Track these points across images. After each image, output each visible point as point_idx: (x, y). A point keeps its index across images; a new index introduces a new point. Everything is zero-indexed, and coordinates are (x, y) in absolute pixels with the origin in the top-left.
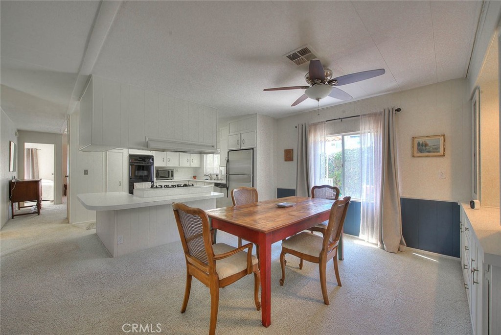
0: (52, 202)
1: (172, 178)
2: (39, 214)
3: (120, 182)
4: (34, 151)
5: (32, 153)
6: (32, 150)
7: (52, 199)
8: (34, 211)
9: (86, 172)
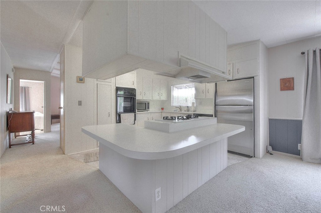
0: (42, 130)
1: (148, 110)
2: (33, 144)
3: (109, 113)
4: (26, 89)
5: (26, 90)
6: (25, 88)
7: (42, 128)
8: (29, 140)
9: (80, 103)
